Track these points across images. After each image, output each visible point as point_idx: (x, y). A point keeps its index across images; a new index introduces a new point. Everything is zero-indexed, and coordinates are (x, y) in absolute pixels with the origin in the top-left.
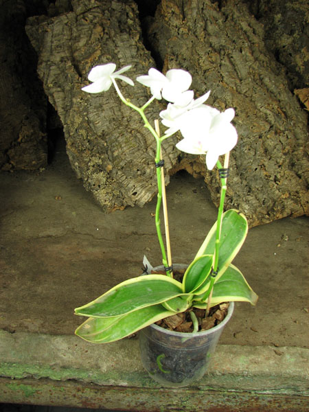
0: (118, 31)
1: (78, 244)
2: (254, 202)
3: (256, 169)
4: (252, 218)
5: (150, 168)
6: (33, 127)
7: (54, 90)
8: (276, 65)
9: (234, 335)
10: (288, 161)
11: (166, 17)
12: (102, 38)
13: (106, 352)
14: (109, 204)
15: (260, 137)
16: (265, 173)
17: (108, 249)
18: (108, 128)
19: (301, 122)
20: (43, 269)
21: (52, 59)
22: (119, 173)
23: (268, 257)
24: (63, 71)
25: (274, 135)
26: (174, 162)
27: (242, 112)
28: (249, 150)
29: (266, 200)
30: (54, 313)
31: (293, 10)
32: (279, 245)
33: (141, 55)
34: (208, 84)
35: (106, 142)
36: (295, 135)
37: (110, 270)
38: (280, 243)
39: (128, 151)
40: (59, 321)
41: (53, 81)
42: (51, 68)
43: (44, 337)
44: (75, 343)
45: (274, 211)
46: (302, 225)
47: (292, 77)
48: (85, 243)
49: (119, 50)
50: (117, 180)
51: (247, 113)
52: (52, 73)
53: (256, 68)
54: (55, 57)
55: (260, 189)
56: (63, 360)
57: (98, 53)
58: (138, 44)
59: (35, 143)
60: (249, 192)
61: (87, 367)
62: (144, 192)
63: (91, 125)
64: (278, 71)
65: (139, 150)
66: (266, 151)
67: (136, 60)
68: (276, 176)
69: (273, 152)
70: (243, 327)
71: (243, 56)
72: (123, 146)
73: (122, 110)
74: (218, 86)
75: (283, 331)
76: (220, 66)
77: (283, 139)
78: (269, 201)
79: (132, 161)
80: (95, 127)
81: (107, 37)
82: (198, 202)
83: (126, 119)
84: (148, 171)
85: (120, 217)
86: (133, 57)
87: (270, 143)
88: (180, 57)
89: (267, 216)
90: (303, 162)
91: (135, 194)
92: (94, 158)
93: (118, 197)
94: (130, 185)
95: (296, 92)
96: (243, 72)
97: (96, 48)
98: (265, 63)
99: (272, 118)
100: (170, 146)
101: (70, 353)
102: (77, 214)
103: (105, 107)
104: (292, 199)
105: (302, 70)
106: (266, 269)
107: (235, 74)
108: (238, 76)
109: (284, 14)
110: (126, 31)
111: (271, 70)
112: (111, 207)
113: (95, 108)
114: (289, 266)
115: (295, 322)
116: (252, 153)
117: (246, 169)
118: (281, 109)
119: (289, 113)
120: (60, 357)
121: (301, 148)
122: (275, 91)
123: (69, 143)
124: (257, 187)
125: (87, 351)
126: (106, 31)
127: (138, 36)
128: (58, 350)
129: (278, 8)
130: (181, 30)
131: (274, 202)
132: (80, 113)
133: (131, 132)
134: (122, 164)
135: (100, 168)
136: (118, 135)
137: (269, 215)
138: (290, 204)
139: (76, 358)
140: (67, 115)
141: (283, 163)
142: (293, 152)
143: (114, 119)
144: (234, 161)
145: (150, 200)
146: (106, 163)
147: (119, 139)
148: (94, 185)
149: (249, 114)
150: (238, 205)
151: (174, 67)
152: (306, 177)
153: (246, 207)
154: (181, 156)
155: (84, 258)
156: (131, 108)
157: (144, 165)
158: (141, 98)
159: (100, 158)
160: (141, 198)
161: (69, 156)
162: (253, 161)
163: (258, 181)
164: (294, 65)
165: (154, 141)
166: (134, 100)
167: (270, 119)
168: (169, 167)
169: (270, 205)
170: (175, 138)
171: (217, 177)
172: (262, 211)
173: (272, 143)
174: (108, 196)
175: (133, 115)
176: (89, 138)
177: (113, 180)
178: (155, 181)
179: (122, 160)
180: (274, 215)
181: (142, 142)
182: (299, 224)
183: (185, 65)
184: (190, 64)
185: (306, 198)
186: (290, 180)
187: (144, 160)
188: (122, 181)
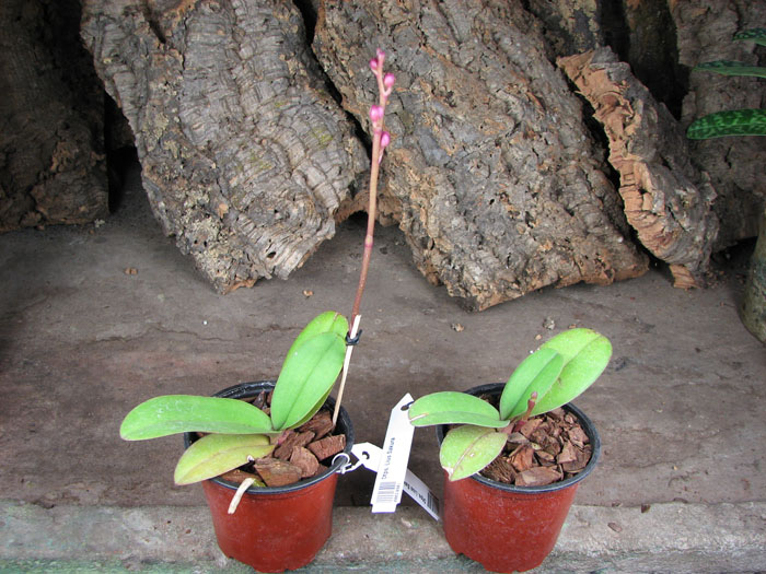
1: (169, 350)
2: (490, 261)
3: (492, 201)
4: (488, 290)
5: (297, 206)
6: (79, 142)
7: (114, 69)
8: (523, 16)
10: (548, 185)
14: (225, 277)
15: (498, 144)
16: (508, 207)
17: (225, 357)
18: (218, 136)
19: (572, 116)
20: (105, 395)
21: (108, 10)
22: (242, 218)
24: (130, 33)
25: (521, 139)
26: (343, 196)
27: (462, 99)
28: (478, 167)
29: (512, 257)
30: (127, 472)
32: (539, 337)
33: (275, 2)
34: (400, 50)
35: (215, 161)
36: (560, 139)
38: (540, 332)
39: (255, 176)
40: (137, 484)
41: (112, 51)
42: (107, 28)
43: (109, 511)
44: (167, 519)
45: (526, 275)
46: (580, 302)
47: (553, 38)
48: (183, 348)
50: (238, 231)
51: (472, 101)
52: (109, 37)
53: (486, 20)
54: (114, 7)
55: (500, 237)
56: (144, 549)
59: (84, 173)
60: (480, 243)
61: (191, 559)
62: (288, 250)
63: (186, 131)
64: (526, 26)
65: (276, 174)
66: (509, 169)
67: (265, 11)
68: (527, 213)
69: (522, 171)
72: (246, 167)
73: (243, 103)
74: (418, 53)
76: (421, 17)
77: (538, 146)
78: (517, 257)
79: (264, 194)
80: (192, 134)
82: (391, 269)
83: (249, 118)
84: (295, 212)
85: (246, 300)
86: (260, 5)
87: (516, 154)
88: (346, 1)
89: (515, 286)
90: (576, 186)
91: (272, 255)
92: (193, 192)
93: (241, 263)
94: (263, 240)
95: (559, 62)
96: (463, 27)
98: (502, 12)
99: (517, 110)
100: (333, 166)
101: (157, 535)
102: (167, 298)
103: (211, 97)
104: (559, 253)
105: (570, 26)
107: (449, 32)
108: (454, 35)
111: (515, 23)
112: (228, 282)
113: (192, 98)
116: (484, 173)
117: (472, 203)
118: (534, 93)
119: (549, 100)
120: (138, 544)
121: (573, 162)
122: (521, 61)
123: (146, 166)
124: (495, 234)
125: (189, 531)
128: (136, 532)
131: (527, 259)
132: (164, 109)
133: (260, 143)
134: (246, 201)
135: (205, 211)
136: (237, 148)
137: (518, 283)
138: (554, 262)
139: (170, 545)
140: (141, 115)
141: (539, 190)
142: (558, 170)
143: (228, 119)
144: (452, 189)
145: (301, 264)
146: (216, 200)
147: (238, 155)
148: (196, 242)
149: (475, 104)
150: (462, 269)
151: (337, 21)
152: (583, 214)
153: (478, 270)
154: (355, 186)
155: (181, 373)
156: (259, 99)
157: (287, 202)
158: (278, 80)
159: (204, 192)
160: (284, 261)
161: (148, 190)
162: (486, 187)
163: (497, 223)
164: (556, 17)
165: (303, 158)
166: (265, 84)
167: (515, 112)
168: (333, 204)
169: (518, 267)
170: (342, 152)
171: (423, 220)
172: (505, 277)
173: (520, 153)
174: (223, 263)
175: (263, 110)
176: (183, 156)
177: (230, 231)
178: (309, 230)
179: (246, 193)
180: (527, 283)
181: (281, 160)
182: (575, 301)
183: (357, 16)
184: (364, 15)
185: (584, 249)
186: (554, 219)
187: (286, 192)
188: (247, 234)
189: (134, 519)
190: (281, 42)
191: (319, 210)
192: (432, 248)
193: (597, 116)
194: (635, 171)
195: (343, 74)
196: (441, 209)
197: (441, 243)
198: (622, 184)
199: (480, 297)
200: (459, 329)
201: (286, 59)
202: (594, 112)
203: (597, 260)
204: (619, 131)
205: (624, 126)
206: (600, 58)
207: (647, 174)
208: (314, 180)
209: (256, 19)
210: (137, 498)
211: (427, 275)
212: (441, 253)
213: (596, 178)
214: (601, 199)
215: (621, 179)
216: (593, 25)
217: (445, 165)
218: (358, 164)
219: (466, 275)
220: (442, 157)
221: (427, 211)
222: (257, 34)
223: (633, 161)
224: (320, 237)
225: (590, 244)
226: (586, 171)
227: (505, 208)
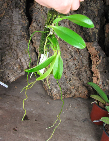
0: (14, 6)
2: (59, 88)
4: (57, 95)
5: (16, 67)
8: (79, 31)
10: (76, 72)
11: (35, 4)
12: (6, 8)
15: (66, 60)
18: (2, 47)
19: (86, 57)
22: (3, 67)
25: (72, 60)
29: (64, 88)
31: (91, 10)
32: (67, 109)
33: (23, 18)
36: (82, 62)
39: (8, 58)
45: (66, 94)
46: (80, 101)
47: (86, 37)
49: (13, 14)
55: (62, 83)
57: (3, 14)
58: (22, 13)
62: (12, 77)
64: (80, 34)
65: (13, 58)
66: (68, 67)
67: (20, 20)
68: (70, 78)
69: (71, 68)
71: (65, 25)
72: (7, 55)
73: (10, 40)
77: (76, 63)
79: (9, 62)
81: (9, 8)
83: (10, 44)
84: (15, 68)
86: (19, 18)
87: (71, 63)
88: (38, 21)
89: (63, 95)
90: (83, 74)
91: (8, 77)
93: (1, 77)
94: (7, 73)
95: (86, 43)
97: (3, 12)
98: (74, 29)
99: (73, 53)
100: (28, 58)
103: (2, 38)
104: (75, 90)
105: (91, 35)
109: (87, 11)
110: (18, 7)
114: (69, 119)
118: (78, 50)
119: (81, 52)
121: (84, 68)
124: (62, 82)
126: (9, 6)
127: (23, 10)
129: (85, 8)
130: (40, 10)
131: (68, 89)
133: (11, 50)
134: (5, 63)
136: (5, 50)
137: (64, 95)
138: (74, 91)
141: (74, 73)
142: (80, 69)
143: (5, 43)
145: (15, 80)
147: (5, 52)
149: (63, 50)
150: (52, 89)
151: (35, 25)
152: (84, 81)
153: (55, 90)
156: (14, 40)
157: (14, 65)
158: (19, 36)
160: (10, 79)
163: (62, 80)
164: (88, 32)
165: (21, 55)
166: (16, 36)
167: (72, 53)
169: (65, 91)
170: (31, 55)
172: (62, 93)
173: (71, 64)
175: (14, 43)
180: (66, 96)
181: (16, 55)
182: (78, 100)
183: (40, 25)
184: (42, 25)
185: (82, 90)
186: (76, 81)
187: (15, 63)
188: (4, 71)
190: (22, 28)
191: (21, 68)
192: (46, 83)
193: (91, 58)
194: (97, 73)
195: (34, 37)
198: (93, 76)
199: (54, 97)
200: (48, 103)
201: (22, 32)
202: (91, 57)
203: (84, 93)
204: (95, 63)
205: (97, 62)
206: (94, 45)
207: (99, 75)
208: (22, 61)
209: (17, 21)
211: (45, 88)
213: (88, 72)
214: (89, 78)
215: (94, 74)
216: (97, 35)
218: (34, 59)
219: (52, 91)
222: (17, 25)
223: (97, 71)
224: (21, 75)
225: (83, 89)
226: (87, 70)
227: (65, 76)
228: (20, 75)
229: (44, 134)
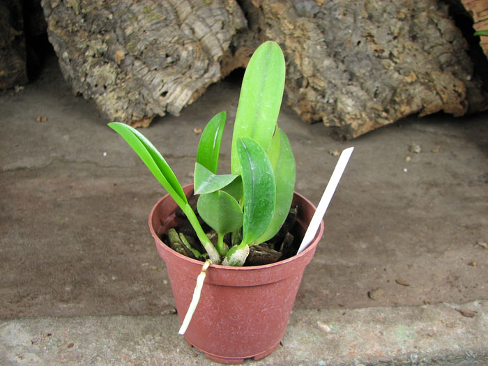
1: (70, 176)
2: (360, 94)
3: (359, 43)
4: (361, 118)
5: (186, 49)
9: (369, 294)
10: (407, 28)
13: (113, 343)
14: (123, 116)
16: (373, 47)
17: (122, 180)
20: (3, 215)
22: (137, 63)
23: (395, 175)
26: (225, 47)
28: (344, 15)
29: (380, 90)
30: (14, 284)
32: (408, 159)
35: (112, 13)
37: (126, 209)
38: (409, 155)
39: (148, 25)
40: (24, 297)
44: (47, 331)
45: (396, 103)
50: (134, 75)
55: (367, 74)
60: (350, 80)
62: (179, 89)
65: (167, 25)
68: (391, 52)
69: (382, 20)
70: (381, 281)
72: (140, 18)
75: (453, 280)
78: (384, 90)
79: (156, 40)
84: (184, 54)
89: (384, 114)
90: (429, 32)
91: (164, 94)
92: (93, 42)
93: (138, 103)
94: (156, 81)
100: (216, 21)
101: (34, 351)
102: (71, 138)
104: (422, 84)
106: (396, 191)
112: (126, 121)
114: (433, 184)
115: (471, 264)
116: (350, 19)
117: (341, 45)
120: (10, 362)
121: (424, 14)
123: (51, 22)
124: (363, 71)
125: (71, 345)
128: (10, 348)
131: (394, 91)
134: (141, 46)
135: (104, 57)
137: (387, 111)
138: (419, 92)
141: (399, 34)
142: (412, 19)
144: (321, 35)
145: (191, 101)
146: (113, 47)
147: (133, 8)
148: (96, 86)
150: (336, 101)
152: (437, 54)
153: (350, 102)
154: (235, 44)
155: (79, 194)
157: (177, 46)
159: (103, 42)
160: (176, 99)
161: (53, 44)
162: (353, 30)
163: (364, 62)
165: (190, 13)
168: (217, 53)
169: (387, 95)
170: (224, 11)
171: (298, 62)
172: (376, 106)
173: (380, 4)
174: (120, 104)
176: (83, 11)
177: (126, 75)
178: (197, 71)
179: (140, 39)
180: (396, 110)
181: (171, 14)
185: (444, 81)
186: (415, 55)
187: (176, 38)
188: (142, 77)
189: (9, 333)
191: (206, 55)
192: (307, 87)
196: (314, 51)
197: (316, 81)
199: (354, 124)
203: (455, 91)
208: (200, 32)
210: (22, 312)
211: (302, 114)
212: (315, 89)
213: (445, 25)
214: (451, 42)
217: (315, 16)
219: (340, 105)
220: (313, 7)
221: (301, 55)
224: (207, 79)
225: (447, 77)
226: (435, 21)
227: (371, 47)
228: (207, 81)
229: (377, 239)
